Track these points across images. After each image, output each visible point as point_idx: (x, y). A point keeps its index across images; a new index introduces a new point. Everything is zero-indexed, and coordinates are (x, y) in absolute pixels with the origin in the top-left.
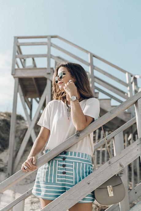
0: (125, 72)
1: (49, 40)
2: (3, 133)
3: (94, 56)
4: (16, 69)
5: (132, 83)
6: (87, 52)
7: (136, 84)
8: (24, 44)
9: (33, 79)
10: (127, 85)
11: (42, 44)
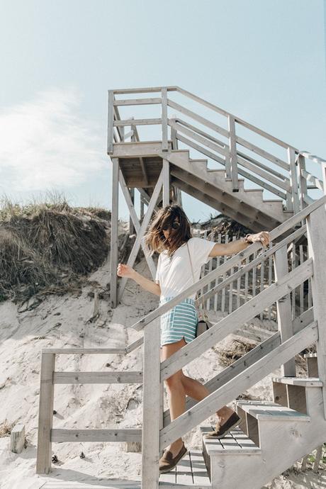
0: (285, 145)
1: (164, 95)
2: (93, 242)
3: (236, 120)
4: (113, 145)
5: (296, 164)
6: (225, 113)
7: (303, 167)
8: (124, 103)
9: (141, 159)
10: (288, 168)
11: (152, 102)
